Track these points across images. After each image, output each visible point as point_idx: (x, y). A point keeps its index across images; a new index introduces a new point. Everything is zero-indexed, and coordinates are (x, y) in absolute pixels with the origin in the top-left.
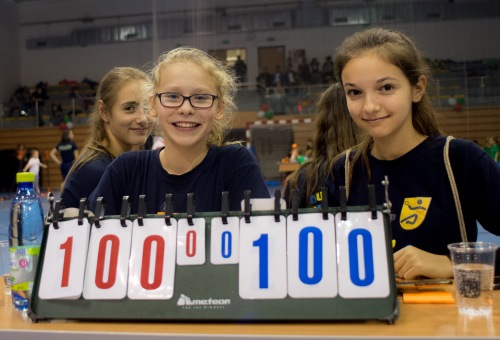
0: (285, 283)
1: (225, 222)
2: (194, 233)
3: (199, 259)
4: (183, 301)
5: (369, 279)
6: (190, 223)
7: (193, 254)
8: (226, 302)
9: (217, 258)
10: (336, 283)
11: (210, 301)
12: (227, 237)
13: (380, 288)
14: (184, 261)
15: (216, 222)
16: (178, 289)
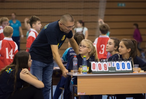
0: (121, 69)
2: (110, 63)
3: (111, 66)
4: (110, 71)
5: (130, 68)
8: (115, 71)
9: (113, 66)
10: (126, 69)
11: (113, 71)
12: (113, 64)
13: (131, 69)
14: (109, 67)
15: (112, 62)
16: (109, 70)
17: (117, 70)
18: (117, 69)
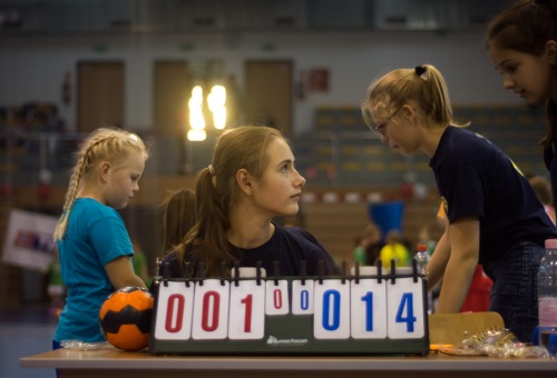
1: (303, 283)
2: (280, 292)
3: (284, 311)
4: (271, 340)
6: (276, 284)
7: (280, 307)
8: (304, 341)
9: (297, 310)
11: (292, 341)
12: (305, 295)
14: (273, 312)
15: (296, 283)
16: (268, 332)
17: (320, 333)
18: (326, 326)
